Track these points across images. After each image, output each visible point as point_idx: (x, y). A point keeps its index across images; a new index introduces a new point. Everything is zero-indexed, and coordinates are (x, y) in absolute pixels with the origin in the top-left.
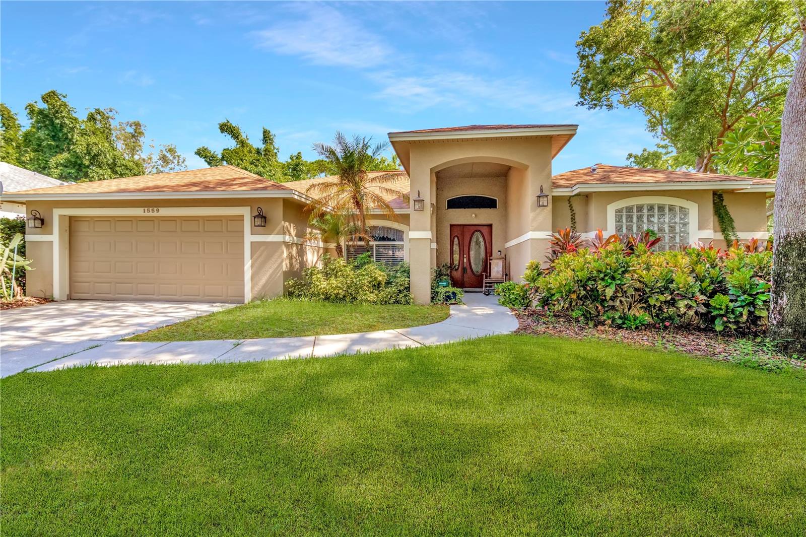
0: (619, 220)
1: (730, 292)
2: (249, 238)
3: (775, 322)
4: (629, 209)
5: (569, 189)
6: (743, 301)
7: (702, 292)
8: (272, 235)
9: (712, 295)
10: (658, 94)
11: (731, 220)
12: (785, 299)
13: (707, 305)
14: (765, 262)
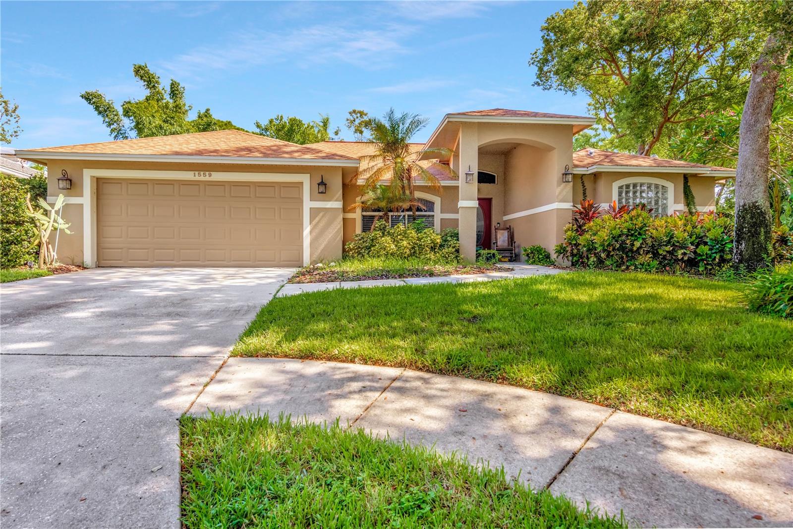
0: (620, 194)
1: (709, 244)
2: (308, 204)
3: (737, 261)
4: (628, 186)
5: (586, 169)
6: (717, 249)
7: (692, 244)
8: (331, 202)
9: (697, 246)
10: (606, 82)
11: (693, 197)
12: (743, 245)
13: (695, 252)
14: (728, 223)
